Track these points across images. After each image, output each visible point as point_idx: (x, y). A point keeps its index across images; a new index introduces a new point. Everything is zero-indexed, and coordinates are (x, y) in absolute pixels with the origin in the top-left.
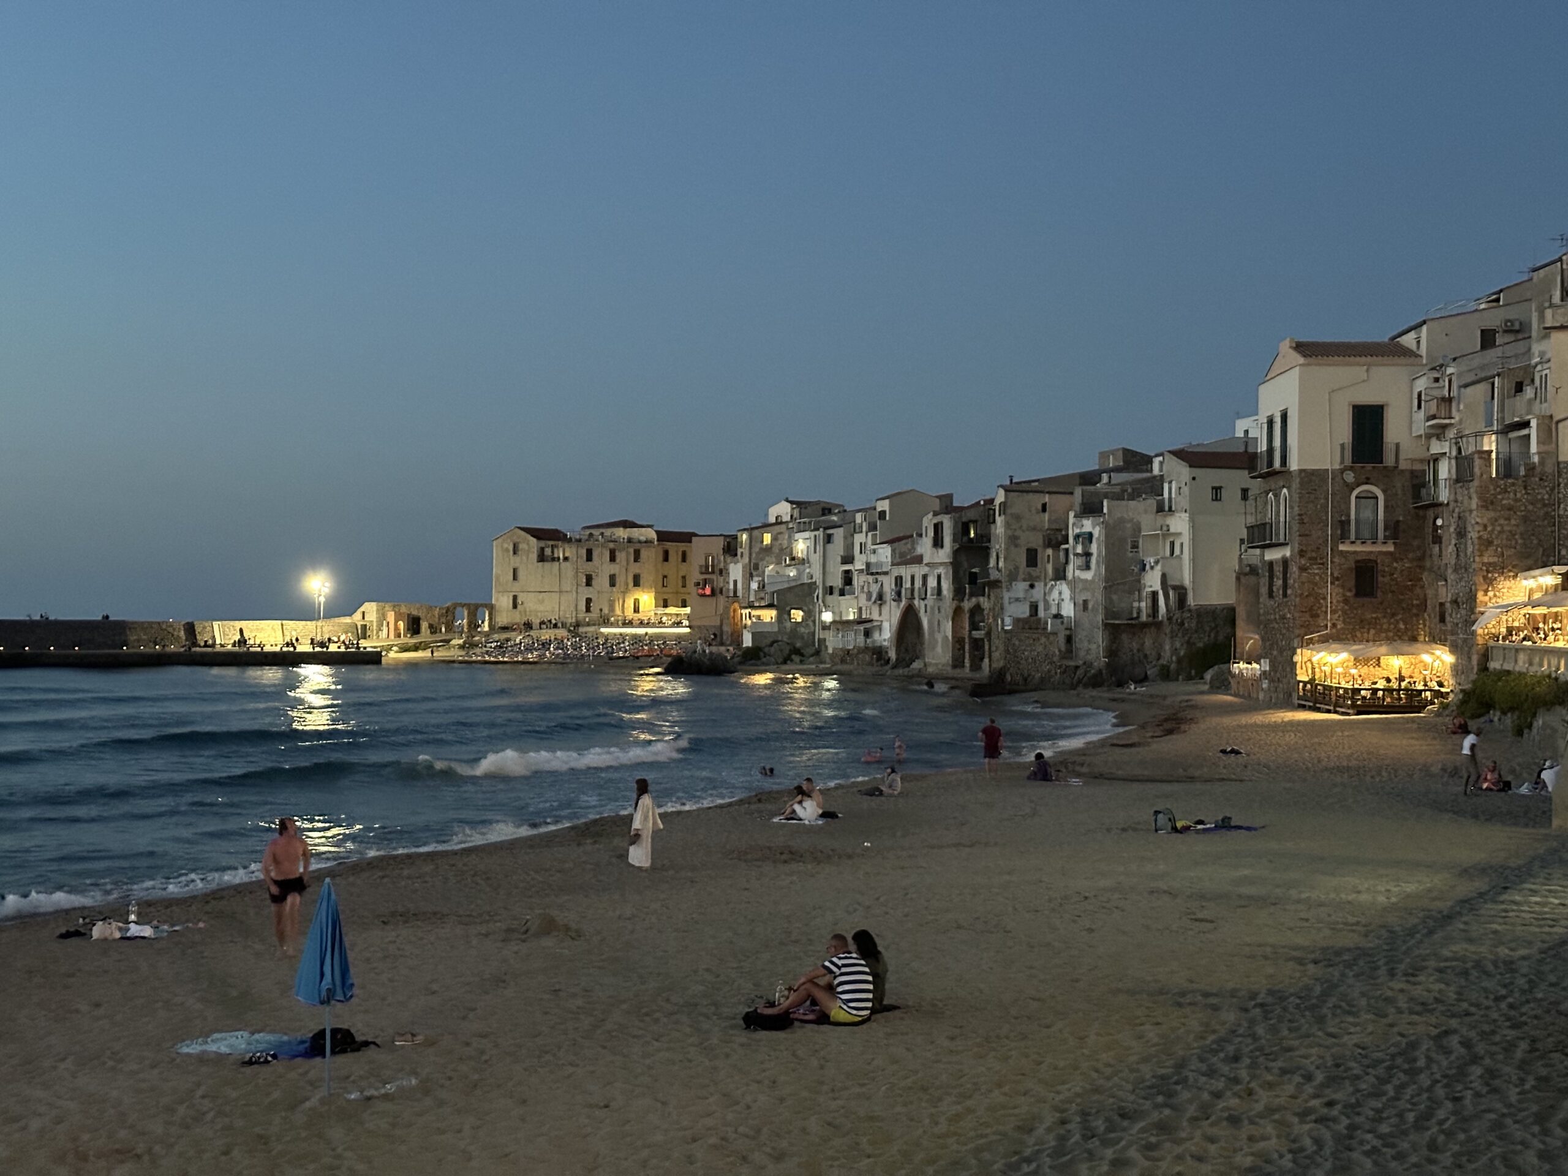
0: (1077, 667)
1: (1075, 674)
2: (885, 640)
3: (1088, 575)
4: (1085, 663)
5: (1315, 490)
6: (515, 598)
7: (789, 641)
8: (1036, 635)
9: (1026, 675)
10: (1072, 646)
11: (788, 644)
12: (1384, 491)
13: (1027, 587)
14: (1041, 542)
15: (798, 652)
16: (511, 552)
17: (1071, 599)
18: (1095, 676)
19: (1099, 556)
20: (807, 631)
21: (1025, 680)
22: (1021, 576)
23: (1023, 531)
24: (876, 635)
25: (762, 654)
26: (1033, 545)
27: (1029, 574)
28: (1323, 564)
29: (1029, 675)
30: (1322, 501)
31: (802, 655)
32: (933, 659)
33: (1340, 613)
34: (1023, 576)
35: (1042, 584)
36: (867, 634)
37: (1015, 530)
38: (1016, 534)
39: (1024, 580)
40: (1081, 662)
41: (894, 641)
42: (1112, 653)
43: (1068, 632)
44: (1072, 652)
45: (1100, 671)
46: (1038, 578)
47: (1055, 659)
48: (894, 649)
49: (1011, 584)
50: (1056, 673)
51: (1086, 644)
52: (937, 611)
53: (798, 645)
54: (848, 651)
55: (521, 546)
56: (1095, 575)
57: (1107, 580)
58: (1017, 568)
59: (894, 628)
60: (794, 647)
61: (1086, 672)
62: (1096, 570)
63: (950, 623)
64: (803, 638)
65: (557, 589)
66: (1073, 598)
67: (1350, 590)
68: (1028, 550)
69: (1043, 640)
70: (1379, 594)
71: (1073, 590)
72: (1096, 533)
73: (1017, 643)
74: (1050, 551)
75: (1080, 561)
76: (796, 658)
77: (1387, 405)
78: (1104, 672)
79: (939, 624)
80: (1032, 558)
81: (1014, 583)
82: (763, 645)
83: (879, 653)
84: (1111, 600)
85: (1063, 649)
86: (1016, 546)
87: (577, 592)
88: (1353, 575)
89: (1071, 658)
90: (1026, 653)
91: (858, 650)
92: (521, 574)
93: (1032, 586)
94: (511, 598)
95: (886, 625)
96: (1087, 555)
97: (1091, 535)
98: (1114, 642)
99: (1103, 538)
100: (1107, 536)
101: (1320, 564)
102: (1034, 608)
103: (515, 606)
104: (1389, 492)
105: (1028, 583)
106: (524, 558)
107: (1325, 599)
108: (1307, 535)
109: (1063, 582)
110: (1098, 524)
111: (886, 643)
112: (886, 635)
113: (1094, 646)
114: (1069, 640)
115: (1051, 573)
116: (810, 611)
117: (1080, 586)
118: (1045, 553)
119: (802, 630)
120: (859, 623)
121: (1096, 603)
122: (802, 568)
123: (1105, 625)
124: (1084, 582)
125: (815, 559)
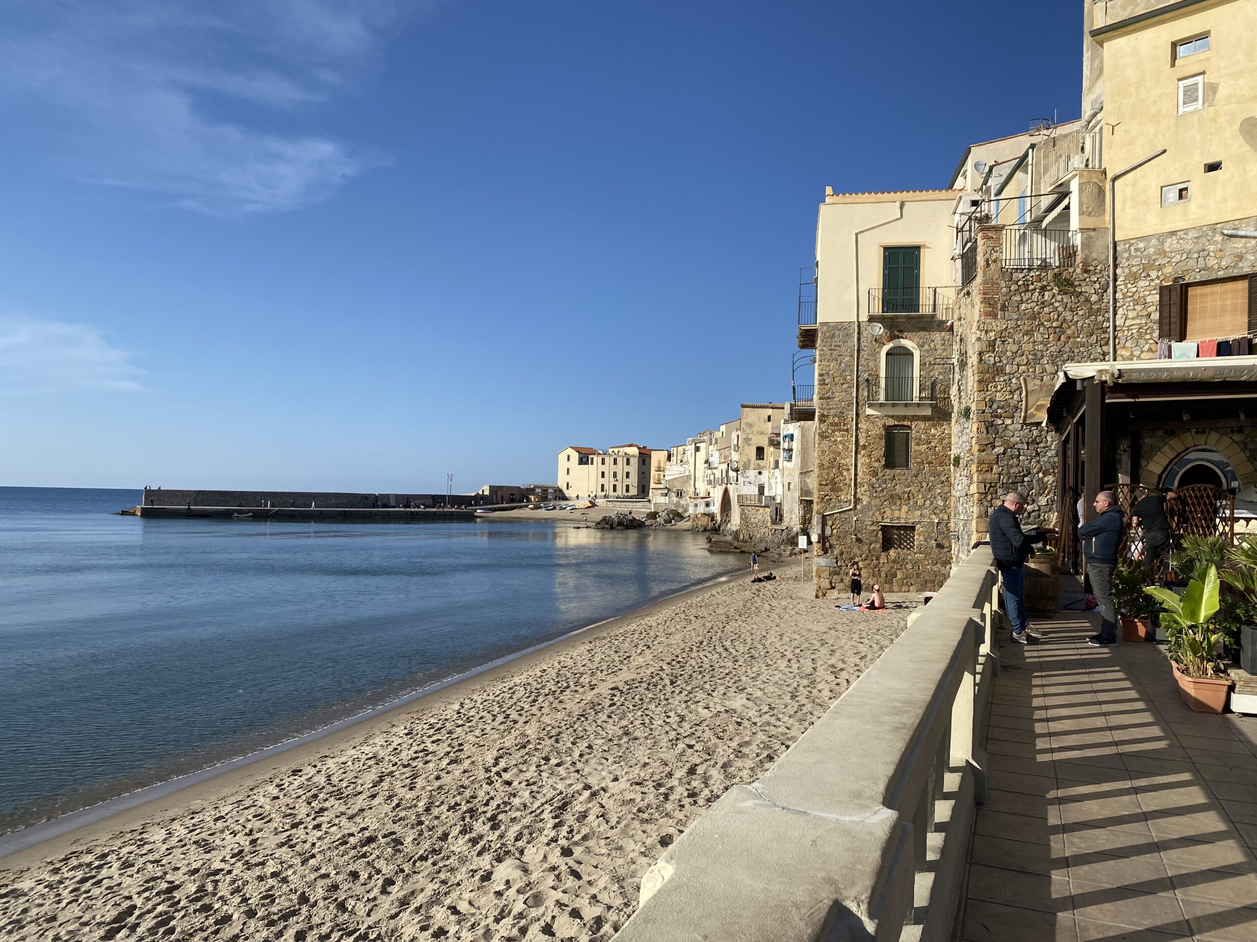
0: (782, 530)
1: (781, 535)
2: (716, 509)
3: (790, 465)
4: (787, 528)
5: (839, 346)
6: (568, 483)
7: (676, 509)
8: (758, 508)
10: (782, 516)
12: (921, 346)
13: (757, 474)
14: (765, 442)
15: (679, 515)
16: (567, 460)
18: (792, 537)
19: (797, 451)
20: (685, 503)
21: (751, 538)
22: (752, 466)
23: (755, 435)
24: (712, 506)
25: (657, 516)
26: (761, 444)
27: (758, 464)
28: (847, 430)
29: (753, 535)
30: (847, 359)
31: (682, 517)
33: (866, 487)
34: (754, 466)
35: (767, 472)
36: (708, 505)
37: (749, 434)
38: (749, 436)
39: (754, 469)
40: (785, 527)
41: (719, 511)
43: (778, 505)
44: (780, 520)
45: (797, 533)
46: (763, 468)
47: (769, 524)
48: (719, 516)
49: (745, 472)
50: (769, 534)
51: (788, 515)
52: (736, 491)
53: (679, 511)
54: (697, 515)
55: (571, 457)
56: (795, 465)
57: (802, 468)
58: (749, 461)
59: (720, 502)
60: (676, 513)
61: (788, 535)
62: (795, 462)
64: (682, 507)
66: (782, 482)
67: (878, 460)
68: (757, 448)
69: (762, 511)
70: (912, 464)
71: (782, 477)
72: (795, 434)
73: (747, 512)
74: (772, 449)
75: (787, 454)
77: (925, 247)
80: (760, 451)
81: (747, 471)
82: (660, 511)
84: (805, 482)
85: (774, 518)
86: (749, 445)
87: (597, 481)
88: (883, 443)
89: (779, 524)
90: (753, 520)
91: (702, 516)
92: (571, 472)
93: (760, 473)
94: (566, 484)
95: (716, 500)
96: (790, 450)
97: (793, 436)
98: (806, 513)
99: (800, 437)
100: (802, 436)
101: (844, 430)
102: (761, 489)
103: (568, 488)
104: (926, 347)
105: (757, 471)
106: (572, 463)
107: (848, 470)
108: (829, 398)
109: (777, 470)
110: (797, 428)
111: (716, 511)
113: (794, 516)
114: (778, 511)
115: (772, 465)
116: (688, 491)
117: (786, 473)
118: (769, 451)
119: (683, 502)
120: (702, 498)
121: (795, 485)
122: (686, 466)
123: (801, 501)
124: (789, 469)
125: (692, 461)
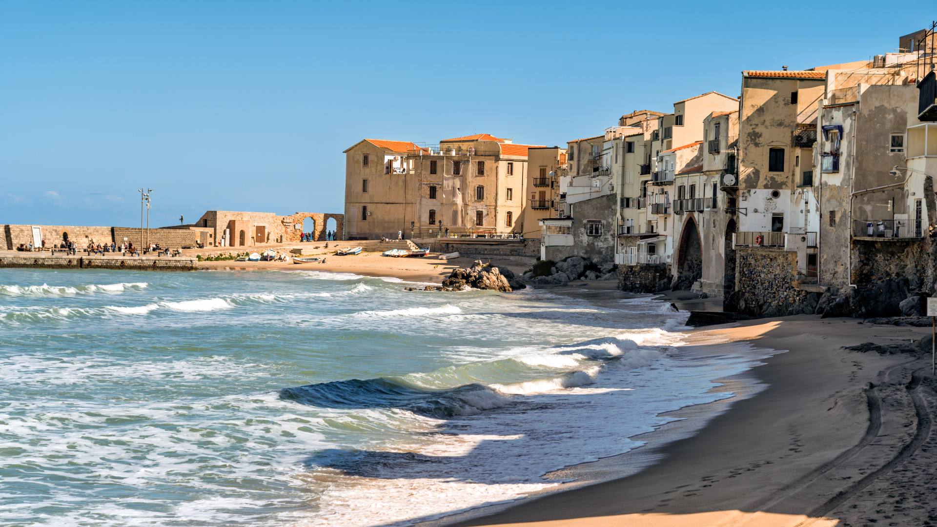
0: (819, 295)
1: (817, 302)
2: (668, 257)
3: (835, 180)
4: (828, 290)
6: (365, 208)
7: (585, 256)
8: (774, 254)
9: (761, 302)
10: (816, 269)
11: (584, 259)
13: (770, 196)
14: (788, 140)
15: (593, 267)
16: (362, 164)
17: (817, 210)
18: (839, 305)
19: (849, 155)
20: (606, 246)
22: (762, 181)
23: (766, 127)
24: (661, 250)
25: (553, 269)
26: (777, 145)
27: (772, 178)
29: (765, 302)
31: (599, 271)
32: (708, 279)
34: (765, 182)
35: (789, 192)
36: (652, 249)
37: (757, 125)
38: (757, 130)
39: (766, 187)
40: (824, 288)
41: (677, 258)
42: (862, 278)
43: (811, 251)
44: (815, 275)
45: (847, 299)
46: (782, 185)
47: (794, 284)
48: (676, 266)
49: (749, 191)
50: (795, 301)
51: (831, 266)
52: (712, 225)
53: (595, 260)
54: (632, 267)
55: (370, 158)
56: (844, 180)
57: (857, 185)
58: (757, 173)
59: (677, 244)
60: (591, 262)
61: (830, 301)
62: (845, 174)
63: (724, 238)
64: (600, 253)
65: (402, 200)
66: (819, 210)
68: (771, 150)
69: (781, 260)
71: (819, 200)
72: (847, 125)
73: (753, 262)
74: (798, 151)
75: (828, 162)
76: (591, 274)
78: (851, 300)
79: (713, 240)
80: (777, 159)
81: (753, 191)
82: (557, 260)
83: (661, 270)
84: (862, 211)
85: (804, 272)
86: (757, 145)
87: (420, 204)
89: (815, 283)
90: (762, 276)
91: (641, 268)
92: (370, 187)
93: (776, 194)
94: (361, 210)
95: (669, 240)
96: (836, 155)
97: (840, 129)
98: (865, 264)
99: (854, 133)
100: (859, 130)
102: (778, 221)
103: (364, 218)
105: (771, 191)
106: (373, 170)
109: (809, 189)
110: (850, 115)
111: (669, 260)
112: (668, 252)
113: (840, 269)
114: (812, 260)
115: (798, 178)
116: (609, 225)
117: (827, 194)
118: (793, 154)
119: (600, 244)
120: (643, 237)
121: (844, 215)
122: (605, 178)
123: (855, 243)
124: (832, 188)
125: (616, 169)
